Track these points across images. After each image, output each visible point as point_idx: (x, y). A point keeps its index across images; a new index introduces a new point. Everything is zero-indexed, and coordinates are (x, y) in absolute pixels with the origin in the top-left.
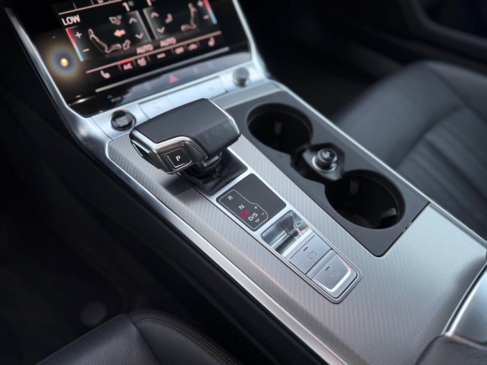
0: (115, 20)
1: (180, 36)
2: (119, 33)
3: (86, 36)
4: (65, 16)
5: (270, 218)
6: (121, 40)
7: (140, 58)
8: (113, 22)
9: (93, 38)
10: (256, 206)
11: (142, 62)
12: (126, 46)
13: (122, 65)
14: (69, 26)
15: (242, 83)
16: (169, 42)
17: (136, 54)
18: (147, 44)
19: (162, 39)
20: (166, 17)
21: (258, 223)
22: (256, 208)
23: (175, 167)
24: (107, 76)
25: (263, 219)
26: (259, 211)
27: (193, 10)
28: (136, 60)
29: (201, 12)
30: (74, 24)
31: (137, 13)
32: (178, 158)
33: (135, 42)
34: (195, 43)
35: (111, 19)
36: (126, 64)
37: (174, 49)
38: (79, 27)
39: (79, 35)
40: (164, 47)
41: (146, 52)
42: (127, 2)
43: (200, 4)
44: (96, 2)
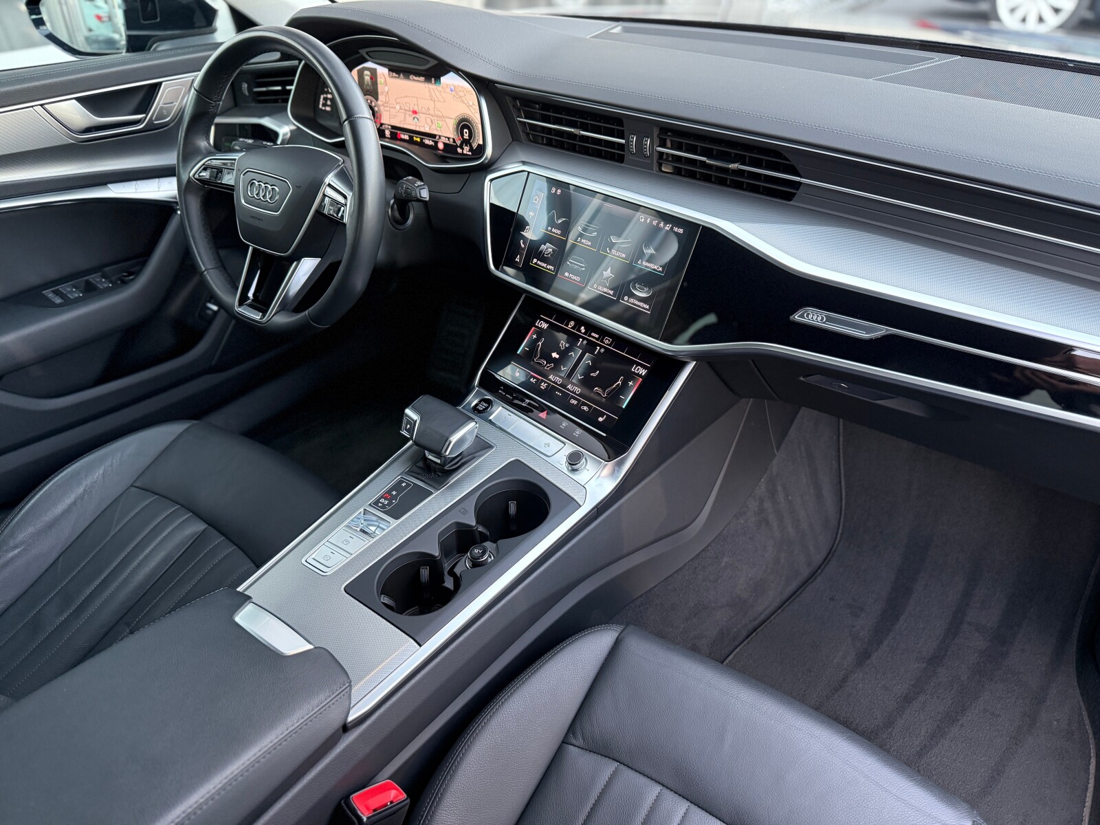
0: (563, 345)
1: (587, 392)
2: (555, 355)
3: (538, 340)
4: (542, 319)
5: (383, 511)
6: (550, 360)
7: (545, 382)
8: (560, 345)
9: (538, 346)
10: (396, 501)
11: (543, 386)
12: (548, 367)
13: (531, 376)
14: (537, 327)
16: (574, 388)
17: (546, 376)
18: (560, 377)
19: (573, 383)
21: (377, 506)
26: (389, 504)
27: (619, 382)
28: (542, 381)
29: (623, 389)
30: (541, 328)
31: (581, 352)
33: (556, 369)
34: (590, 407)
35: (563, 342)
36: (535, 378)
37: (572, 397)
38: (541, 333)
39: (535, 336)
40: (568, 390)
41: (554, 382)
42: (584, 339)
43: (631, 383)
44: (567, 325)
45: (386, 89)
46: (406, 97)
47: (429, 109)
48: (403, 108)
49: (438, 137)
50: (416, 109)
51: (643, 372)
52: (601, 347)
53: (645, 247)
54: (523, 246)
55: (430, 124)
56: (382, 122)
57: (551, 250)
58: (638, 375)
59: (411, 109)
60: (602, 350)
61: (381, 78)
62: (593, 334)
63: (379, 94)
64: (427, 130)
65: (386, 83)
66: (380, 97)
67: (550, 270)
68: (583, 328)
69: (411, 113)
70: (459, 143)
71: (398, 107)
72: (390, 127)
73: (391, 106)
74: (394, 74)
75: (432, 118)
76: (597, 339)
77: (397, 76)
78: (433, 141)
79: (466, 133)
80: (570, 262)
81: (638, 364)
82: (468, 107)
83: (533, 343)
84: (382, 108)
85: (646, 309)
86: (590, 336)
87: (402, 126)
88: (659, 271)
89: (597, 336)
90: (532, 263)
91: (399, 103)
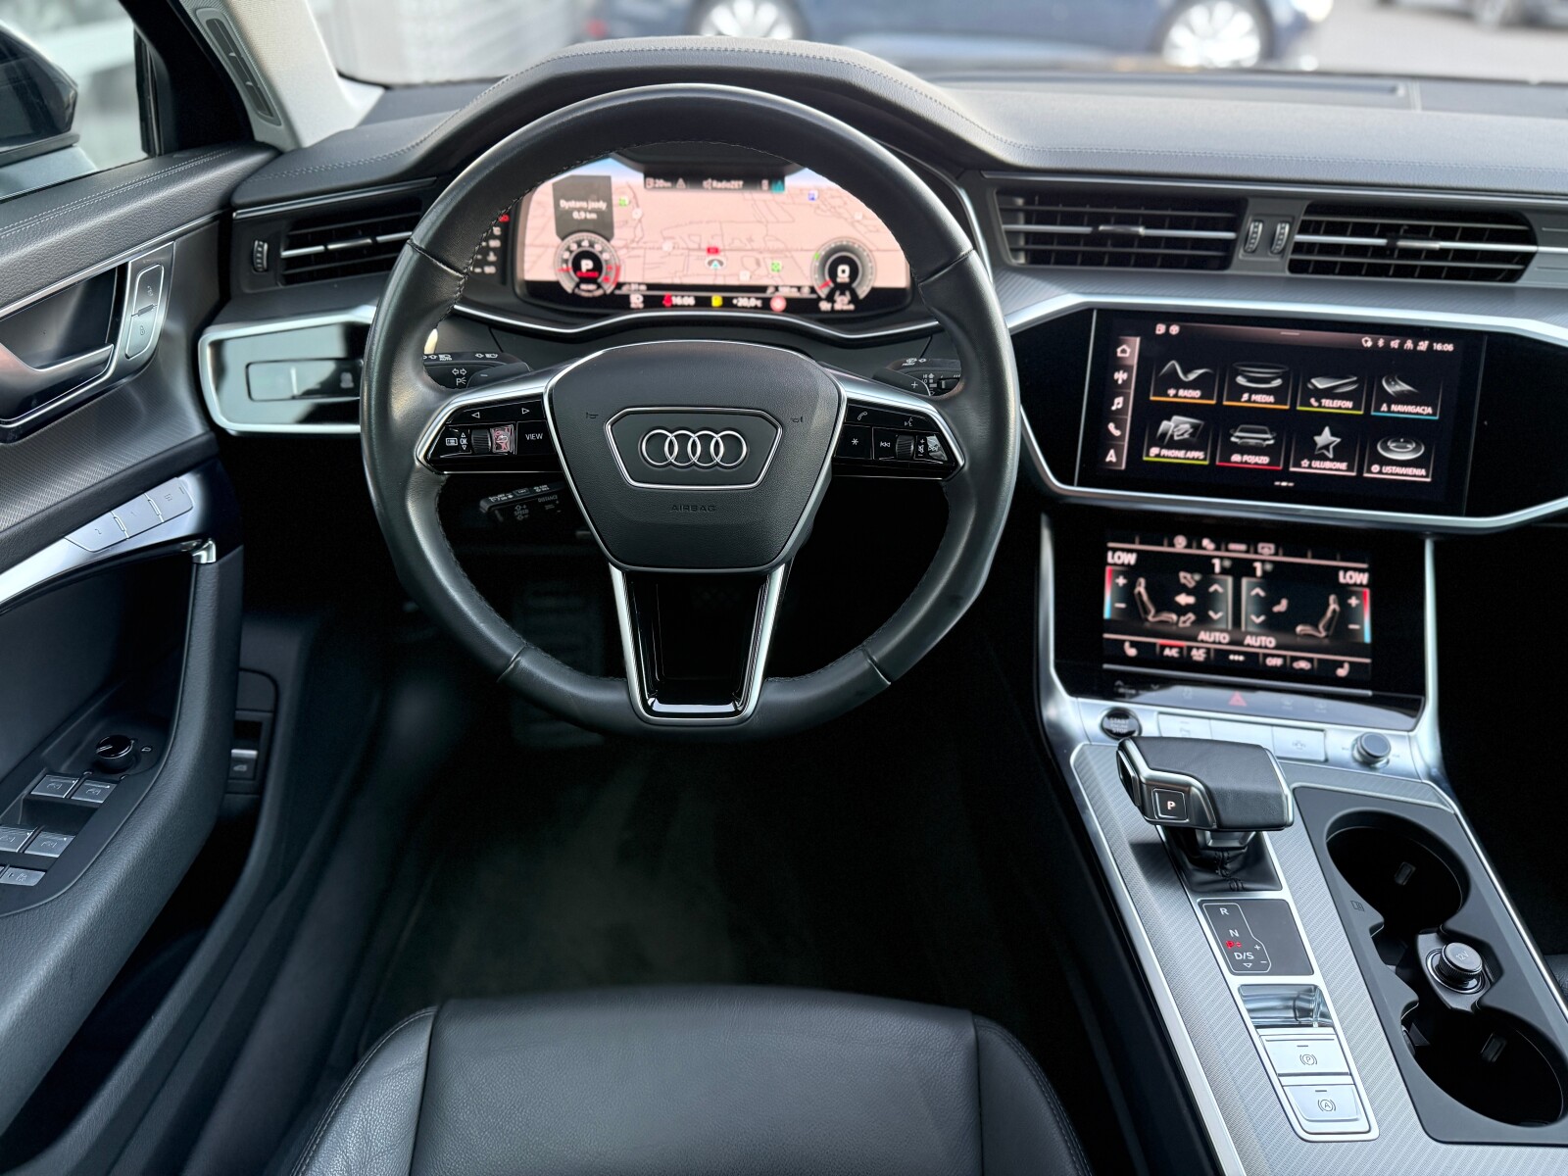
0: (1187, 578)
1: (1287, 639)
2: (1183, 599)
3: (1131, 585)
4: (1115, 550)
5: (1270, 974)
6: (1181, 610)
7: (1198, 648)
8: (1183, 581)
9: (1139, 593)
10: (1259, 945)
11: (1198, 655)
12: (1184, 622)
13: (1163, 647)
14: (1115, 564)
15: (1369, 761)
16: (1261, 642)
17: (1195, 639)
18: (1222, 631)
19: (1252, 634)
20: (1278, 603)
21: (1246, 969)
22: (1257, 947)
23: (1160, 815)
24: (1132, 652)
25: (1258, 968)
26: (1259, 955)
27: (1333, 606)
29: (1346, 614)
30: (1123, 565)
31: (1230, 580)
32: (1171, 805)
33: (1203, 621)
34: (1310, 660)
35: (1182, 574)
36: (1171, 647)
37: (1266, 656)
38: (1130, 572)
39: (1121, 581)
40: (1248, 646)
41: (1214, 643)
42: (1222, 558)
43: (1353, 601)
44: (1172, 545)
45: (637, 214)
46: (691, 223)
47: (750, 240)
48: (682, 245)
49: (770, 291)
50: (716, 243)
51: (1363, 578)
52: (1263, 562)
53: (1388, 383)
54: (1117, 433)
55: (753, 266)
56: (621, 279)
57: (1187, 426)
58: (1355, 585)
59: (705, 246)
60: (1269, 567)
61: (623, 193)
62: (1232, 546)
63: (616, 225)
64: (745, 279)
65: (635, 202)
66: (617, 232)
67: (1198, 459)
68: (1206, 542)
69: (705, 253)
70: (823, 293)
71: (667, 246)
72: (643, 288)
73: (648, 245)
74: (661, 183)
75: (760, 257)
76: (1247, 552)
77: (669, 184)
78: (757, 298)
79: (843, 271)
80: (1237, 437)
81: (1346, 569)
82: (852, 224)
83: (1127, 594)
84: (622, 253)
85: (1422, 476)
86: (1227, 550)
87: (677, 281)
88: (1428, 414)
89: (1243, 547)
90: (1148, 455)
91: (672, 238)
